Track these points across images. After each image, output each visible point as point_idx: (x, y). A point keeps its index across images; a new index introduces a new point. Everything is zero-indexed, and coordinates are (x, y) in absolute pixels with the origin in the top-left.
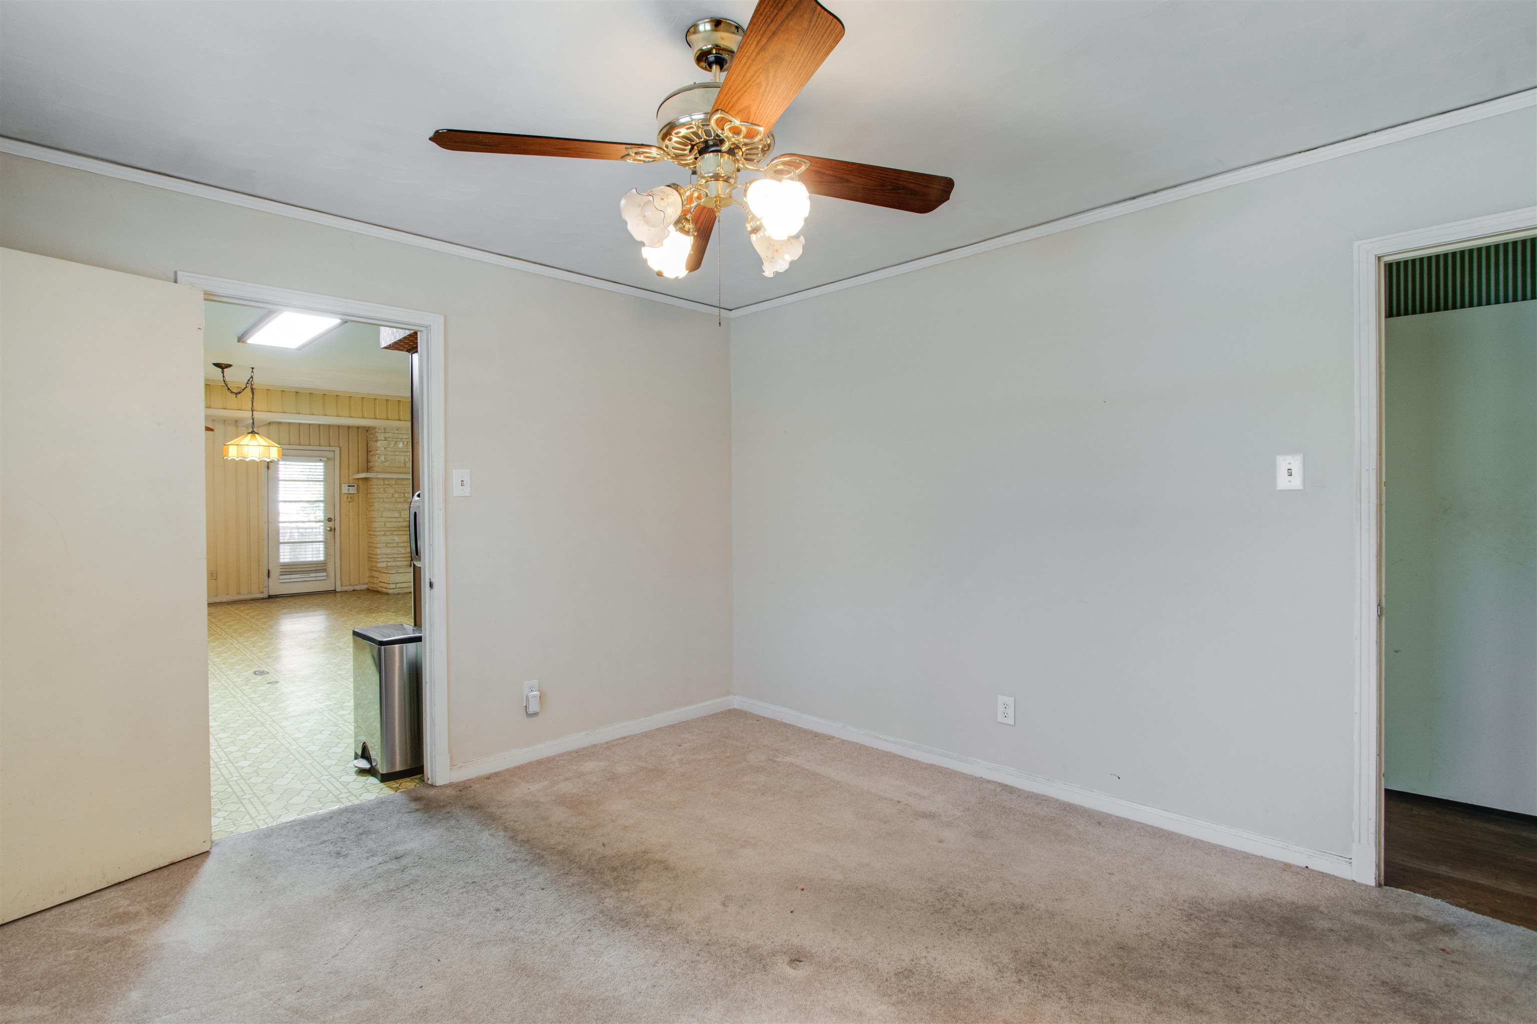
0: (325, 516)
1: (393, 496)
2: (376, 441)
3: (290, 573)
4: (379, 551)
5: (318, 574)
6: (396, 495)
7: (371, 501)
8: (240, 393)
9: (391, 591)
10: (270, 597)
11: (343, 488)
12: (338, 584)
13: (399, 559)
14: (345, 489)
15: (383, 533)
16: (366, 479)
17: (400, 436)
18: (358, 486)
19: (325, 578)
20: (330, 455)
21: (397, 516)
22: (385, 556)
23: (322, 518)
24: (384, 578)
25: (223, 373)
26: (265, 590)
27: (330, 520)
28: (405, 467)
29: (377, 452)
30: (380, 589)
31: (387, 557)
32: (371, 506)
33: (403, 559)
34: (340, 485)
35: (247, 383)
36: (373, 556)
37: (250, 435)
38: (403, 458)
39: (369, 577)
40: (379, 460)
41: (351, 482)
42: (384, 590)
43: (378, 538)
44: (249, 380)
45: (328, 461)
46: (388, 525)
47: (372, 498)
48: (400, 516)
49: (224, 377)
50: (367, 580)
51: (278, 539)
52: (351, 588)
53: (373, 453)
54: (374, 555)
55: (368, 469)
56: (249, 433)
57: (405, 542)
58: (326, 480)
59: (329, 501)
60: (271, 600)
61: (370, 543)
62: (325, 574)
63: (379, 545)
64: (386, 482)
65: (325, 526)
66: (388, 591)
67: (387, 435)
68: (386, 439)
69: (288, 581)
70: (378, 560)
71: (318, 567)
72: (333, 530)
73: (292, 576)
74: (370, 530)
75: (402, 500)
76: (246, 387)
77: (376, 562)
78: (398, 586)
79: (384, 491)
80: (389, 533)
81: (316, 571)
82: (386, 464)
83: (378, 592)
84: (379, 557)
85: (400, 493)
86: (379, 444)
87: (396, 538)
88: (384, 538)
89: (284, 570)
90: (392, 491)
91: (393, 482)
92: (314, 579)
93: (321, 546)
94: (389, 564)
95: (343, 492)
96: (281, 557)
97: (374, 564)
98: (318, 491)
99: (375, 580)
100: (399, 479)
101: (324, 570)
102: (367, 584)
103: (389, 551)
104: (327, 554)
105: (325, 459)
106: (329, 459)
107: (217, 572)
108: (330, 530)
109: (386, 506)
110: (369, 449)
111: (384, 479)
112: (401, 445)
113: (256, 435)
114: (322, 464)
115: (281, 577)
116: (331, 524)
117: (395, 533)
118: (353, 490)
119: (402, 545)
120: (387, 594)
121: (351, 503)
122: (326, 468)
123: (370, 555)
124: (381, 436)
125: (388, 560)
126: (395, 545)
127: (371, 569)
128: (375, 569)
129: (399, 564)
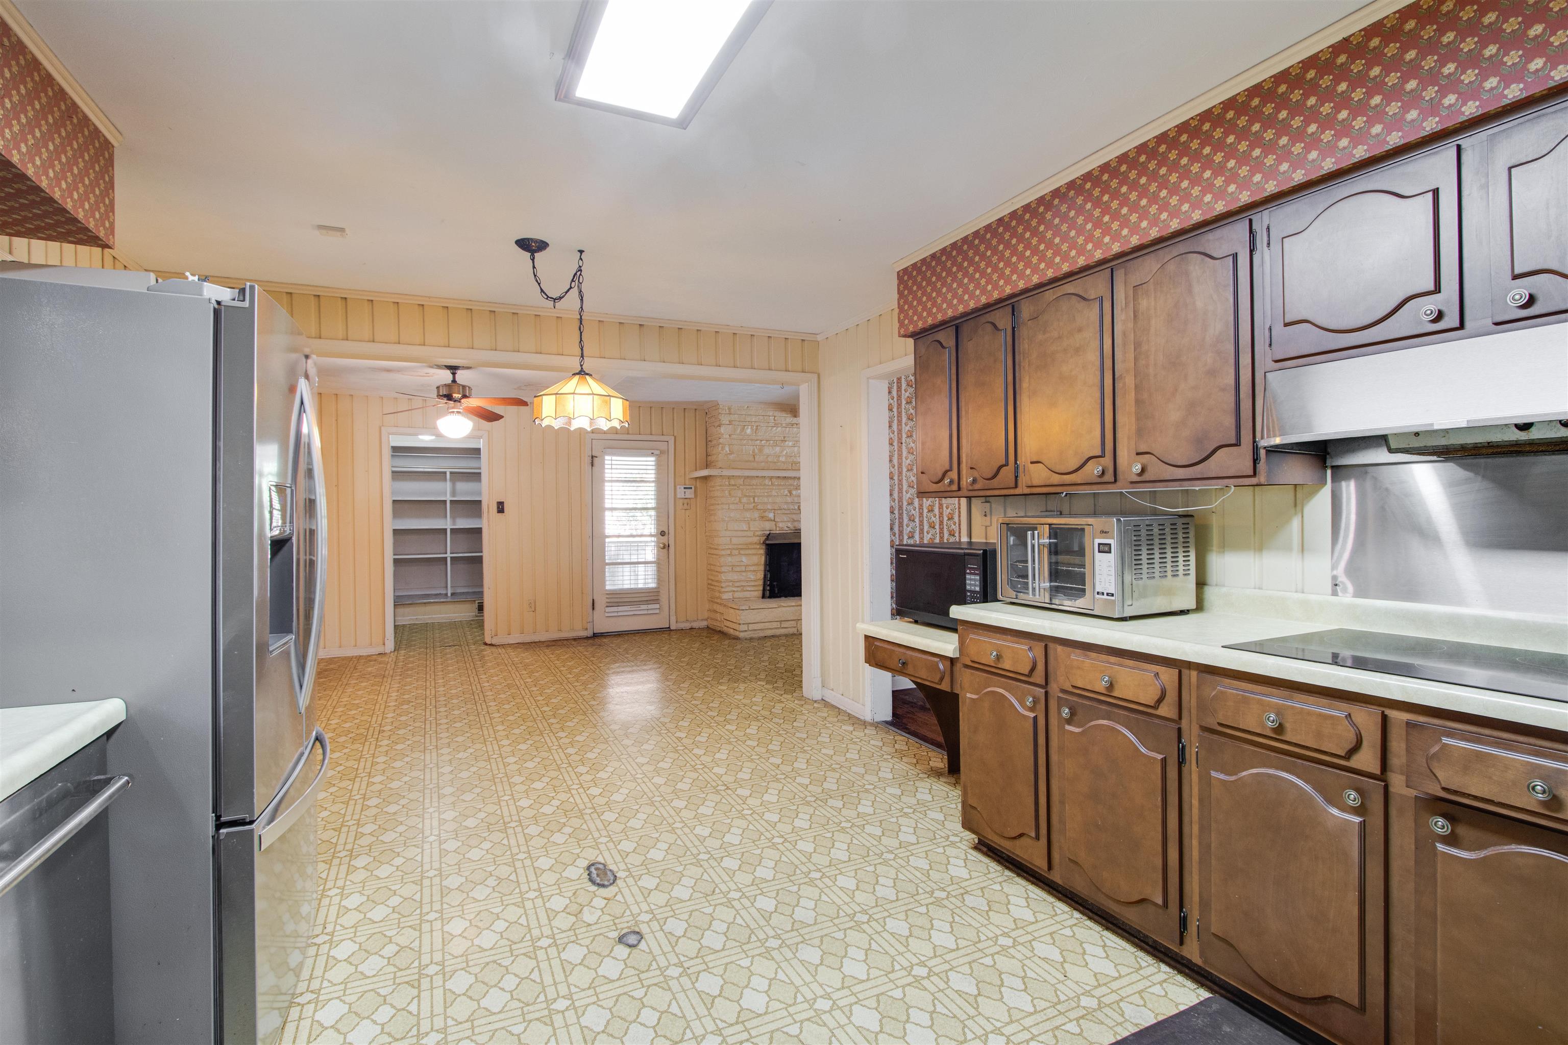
0: (657, 529)
1: (740, 501)
2: (719, 426)
3: (618, 604)
4: (723, 577)
5: (650, 606)
6: (744, 500)
7: (712, 508)
8: (560, 298)
9: (742, 635)
10: (595, 636)
11: (678, 490)
12: (673, 619)
13: (749, 589)
14: (681, 492)
15: (729, 552)
16: (705, 478)
17: (748, 419)
18: (696, 488)
19: (657, 611)
20: (663, 446)
21: (745, 528)
22: (731, 584)
23: (653, 531)
24: (731, 614)
25: (533, 260)
26: (589, 626)
27: (663, 534)
28: (754, 461)
29: (721, 441)
30: (725, 629)
31: (733, 586)
32: (711, 515)
33: (752, 589)
34: (675, 487)
35: (573, 281)
36: (716, 584)
37: (577, 377)
38: (752, 448)
39: (709, 610)
40: (721, 453)
41: (687, 482)
42: (732, 632)
43: (722, 559)
44: (576, 274)
45: (661, 456)
46: (735, 541)
47: (713, 505)
48: (749, 530)
49: (534, 267)
50: (706, 615)
51: (605, 560)
52: (687, 626)
53: (714, 442)
54: (717, 581)
55: (707, 466)
56: (574, 374)
57: (757, 565)
58: (659, 482)
59: (662, 510)
60: (597, 641)
61: (710, 564)
62: (657, 606)
63: (723, 569)
64: (732, 482)
65: (658, 542)
66: (737, 633)
67: (733, 417)
68: (731, 423)
69: (616, 614)
70: (723, 590)
71: (649, 597)
72: (666, 547)
73: (620, 608)
74: (711, 548)
75: (751, 506)
76: (571, 288)
77: (720, 592)
78: (751, 627)
79: (730, 494)
80: (736, 552)
81: (647, 602)
82: (731, 457)
83: (723, 634)
84: (723, 585)
85: (750, 496)
86: (722, 430)
87: (744, 559)
88: (730, 559)
89: (612, 600)
90: (739, 493)
91: (741, 481)
92: (646, 612)
93: (651, 570)
94: (737, 595)
95: (679, 496)
96: (607, 583)
97: (717, 594)
98: (647, 495)
99: (718, 616)
100: (748, 477)
101: (656, 601)
102: (706, 620)
103: (735, 577)
104: (659, 580)
105: (657, 452)
106: (662, 452)
107: (535, 602)
108: (664, 548)
109: (732, 515)
110: (709, 439)
111: (729, 477)
112: (749, 431)
113: (587, 377)
114: (653, 459)
115: (608, 609)
116: (664, 539)
117: (742, 552)
118: (690, 494)
119: (752, 568)
120: (736, 638)
121: (687, 512)
122: (659, 466)
123: (710, 582)
124: (725, 419)
125: (735, 589)
126: (743, 568)
127: (712, 601)
128: (718, 601)
129: (747, 594)
